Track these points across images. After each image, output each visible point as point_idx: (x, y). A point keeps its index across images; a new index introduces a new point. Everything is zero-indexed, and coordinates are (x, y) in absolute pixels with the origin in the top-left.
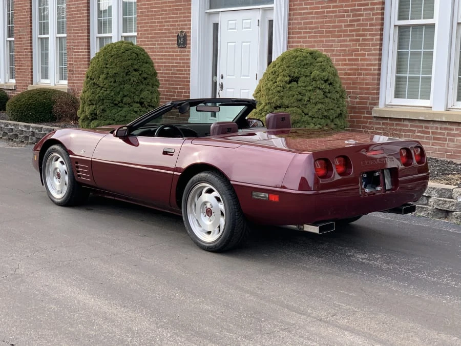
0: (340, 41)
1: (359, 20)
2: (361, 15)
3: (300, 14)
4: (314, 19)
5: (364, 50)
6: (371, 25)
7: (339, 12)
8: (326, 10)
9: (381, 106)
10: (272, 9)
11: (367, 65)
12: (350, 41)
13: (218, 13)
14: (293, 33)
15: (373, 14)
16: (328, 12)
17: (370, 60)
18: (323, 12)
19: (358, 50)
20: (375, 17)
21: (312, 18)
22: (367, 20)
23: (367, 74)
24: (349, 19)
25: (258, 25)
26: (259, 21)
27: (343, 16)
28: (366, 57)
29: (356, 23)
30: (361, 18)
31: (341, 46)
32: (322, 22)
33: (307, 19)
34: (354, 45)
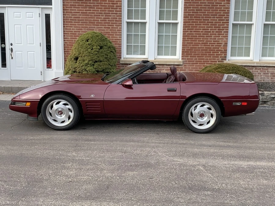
0: (99, 28)
1: (109, 18)
2: (111, 16)
3: (72, 12)
4: (81, 16)
5: (113, 32)
6: (116, 21)
7: (97, 13)
8: (88, 12)
9: (122, 59)
10: (51, 8)
11: (115, 40)
12: (104, 28)
13: (5, 7)
14: (67, 22)
15: (117, 16)
16: (89, 13)
17: (117, 37)
18: (87, 13)
19: (109, 32)
20: (118, 17)
21: (79, 15)
22: (113, 18)
23: (115, 44)
24: (103, 17)
25: (39, 16)
26: (39, 14)
27: (100, 16)
28: (114, 36)
29: (107, 20)
30: (110, 17)
31: (99, 30)
32: (87, 18)
33: (75, 15)
34: (106, 30)
